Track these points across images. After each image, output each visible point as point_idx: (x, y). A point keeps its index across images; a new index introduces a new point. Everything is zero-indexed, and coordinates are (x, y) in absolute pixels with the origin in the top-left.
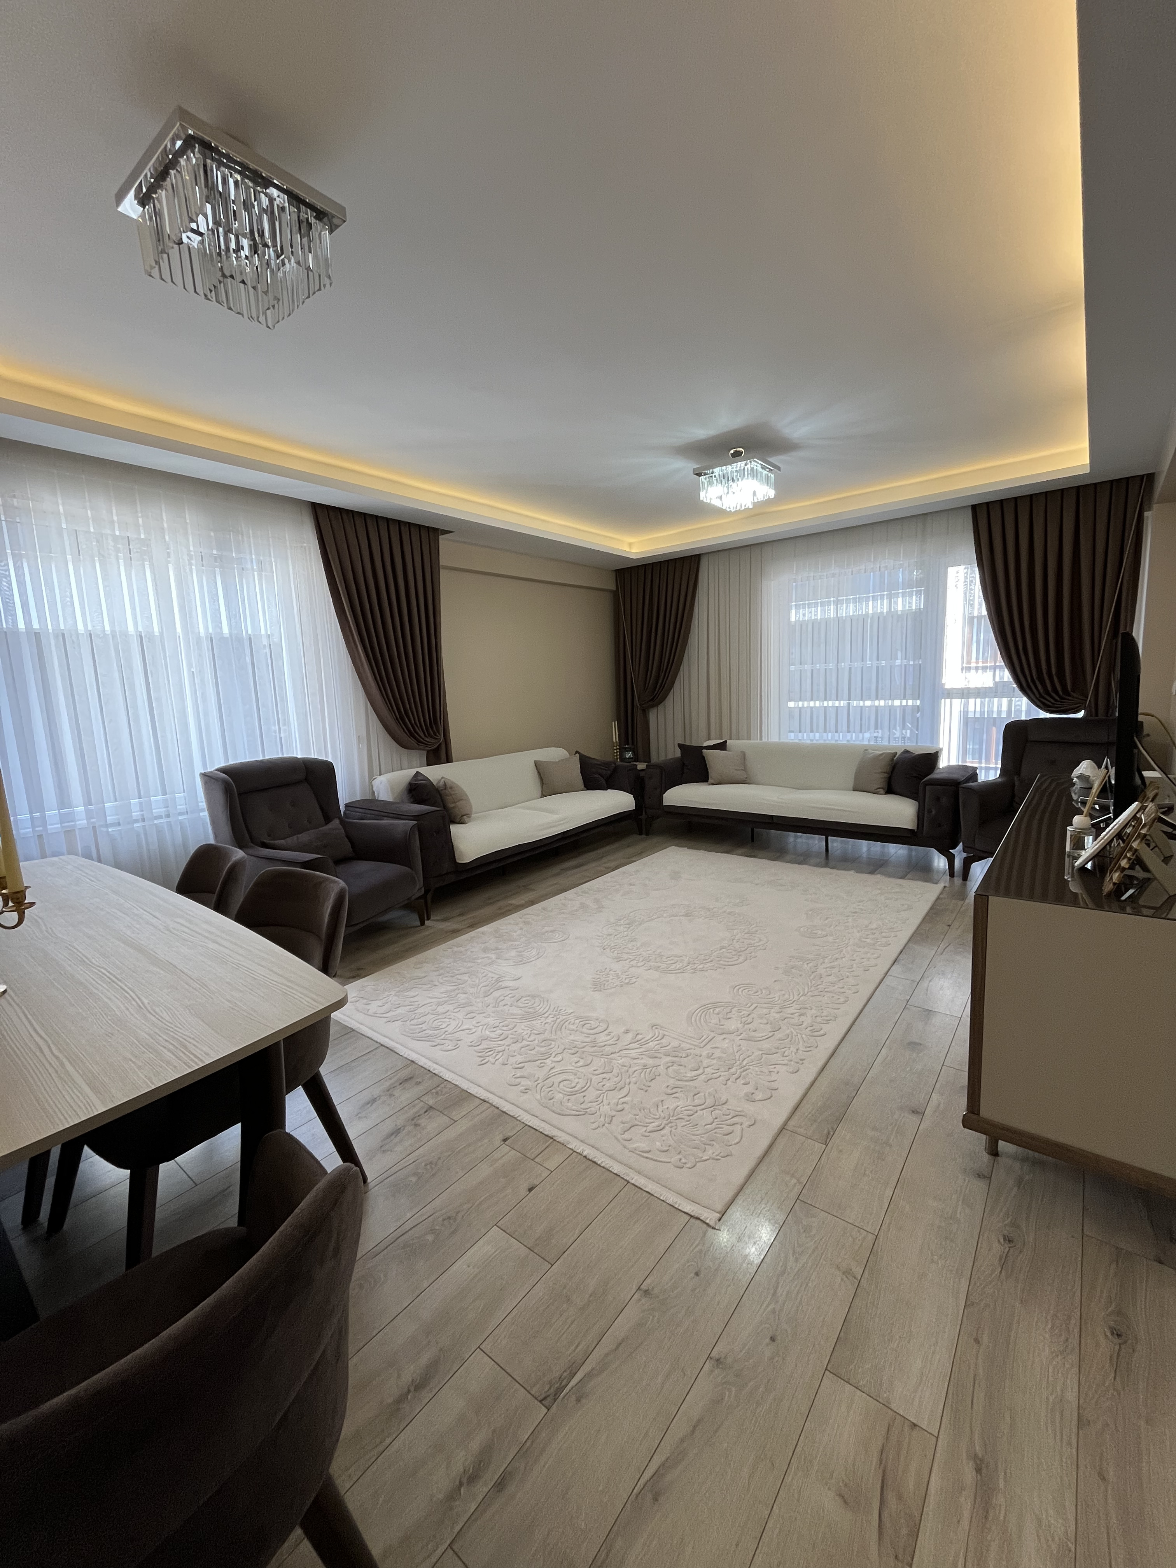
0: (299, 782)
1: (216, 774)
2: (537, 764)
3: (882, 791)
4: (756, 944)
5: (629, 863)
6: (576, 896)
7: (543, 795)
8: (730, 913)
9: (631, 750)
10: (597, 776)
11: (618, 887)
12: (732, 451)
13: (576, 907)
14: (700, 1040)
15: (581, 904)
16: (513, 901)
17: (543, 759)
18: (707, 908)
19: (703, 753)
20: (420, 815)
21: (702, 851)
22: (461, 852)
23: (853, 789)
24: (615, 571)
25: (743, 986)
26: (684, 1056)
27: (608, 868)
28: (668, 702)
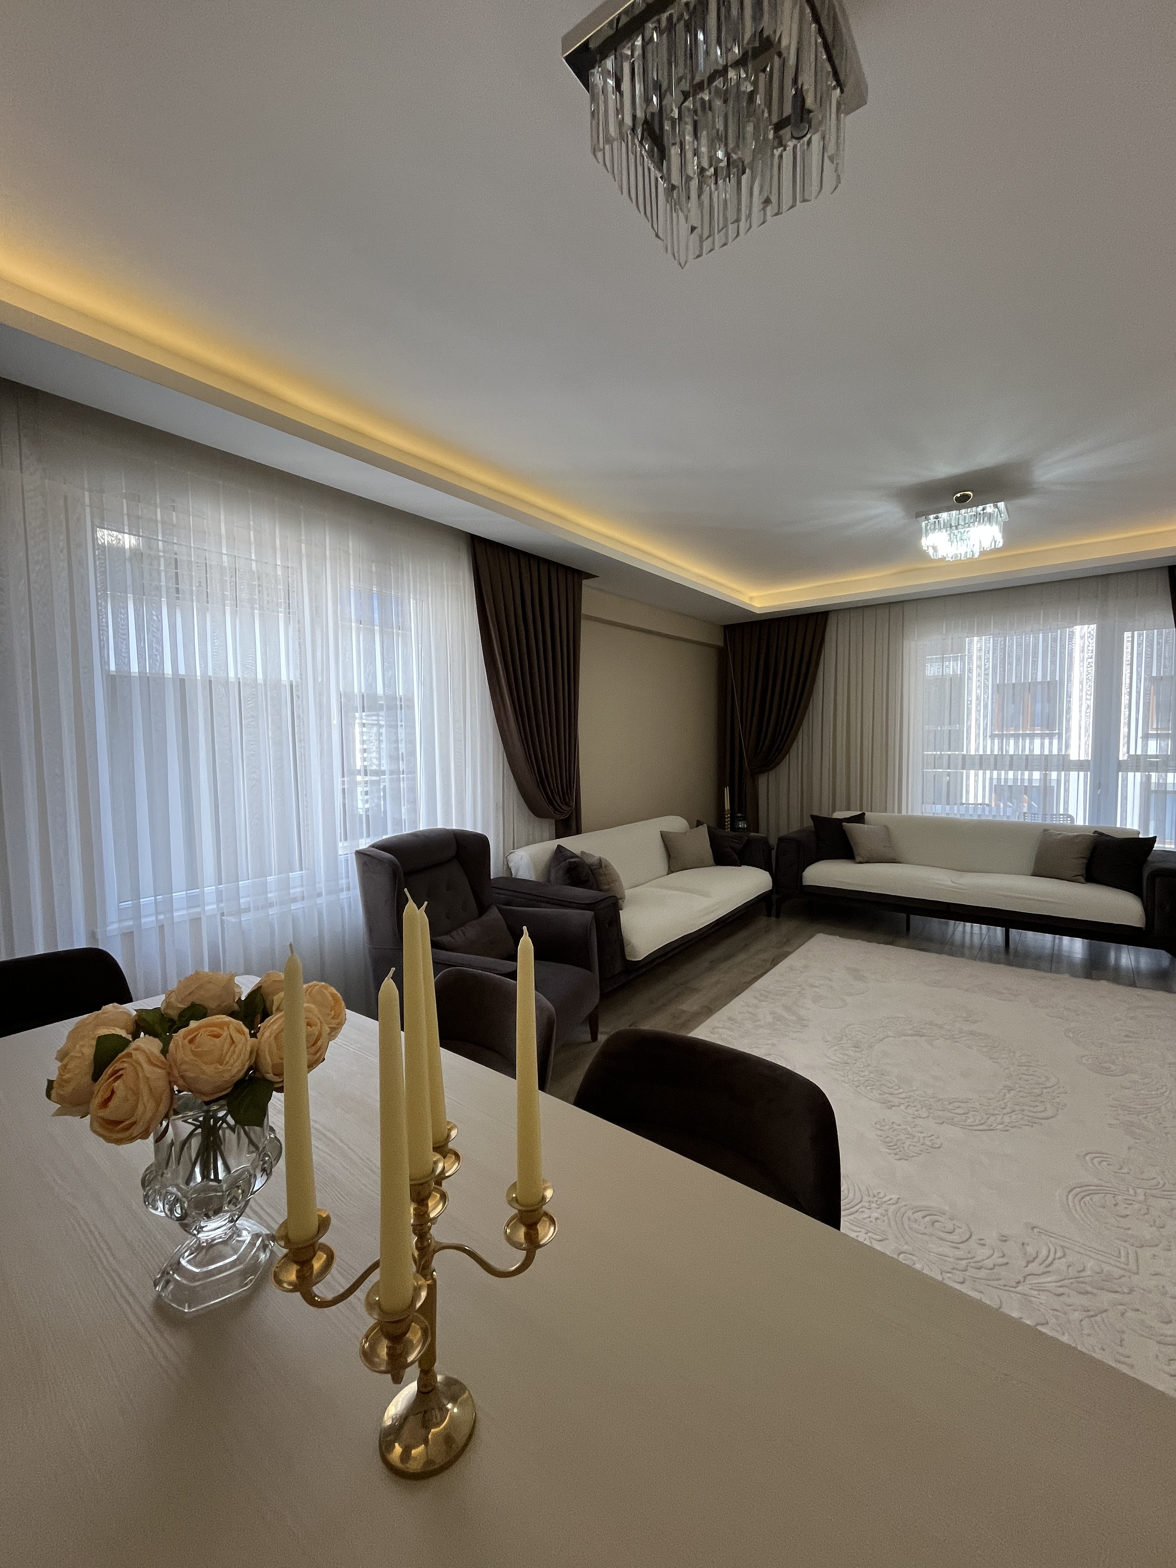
0: (449, 861)
1: (371, 851)
2: (664, 836)
3: (1083, 880)
4: (1048, 1085)
5: (786, 955)
6: (757, 1002)
7: (670, 871)
8: (971, 1033)
9: (744, 818)
10: (729, 850)
11: (799, 989)
12: (958, 495)
13: (769, 1019)
14: (1123, 1259)
15: (771, 1013)
16: (685, 1007)
17: (665, 830)
18: (936, 1025)
19: (842, 826)
20: (593, 903)
21: (859, 941)
22: (633, 947)
23: (1034, 874)
24: (725, 626)
25: (1094, 1155)
26: (1126, 1290)
27: (764, 961)
28: (783, 767)
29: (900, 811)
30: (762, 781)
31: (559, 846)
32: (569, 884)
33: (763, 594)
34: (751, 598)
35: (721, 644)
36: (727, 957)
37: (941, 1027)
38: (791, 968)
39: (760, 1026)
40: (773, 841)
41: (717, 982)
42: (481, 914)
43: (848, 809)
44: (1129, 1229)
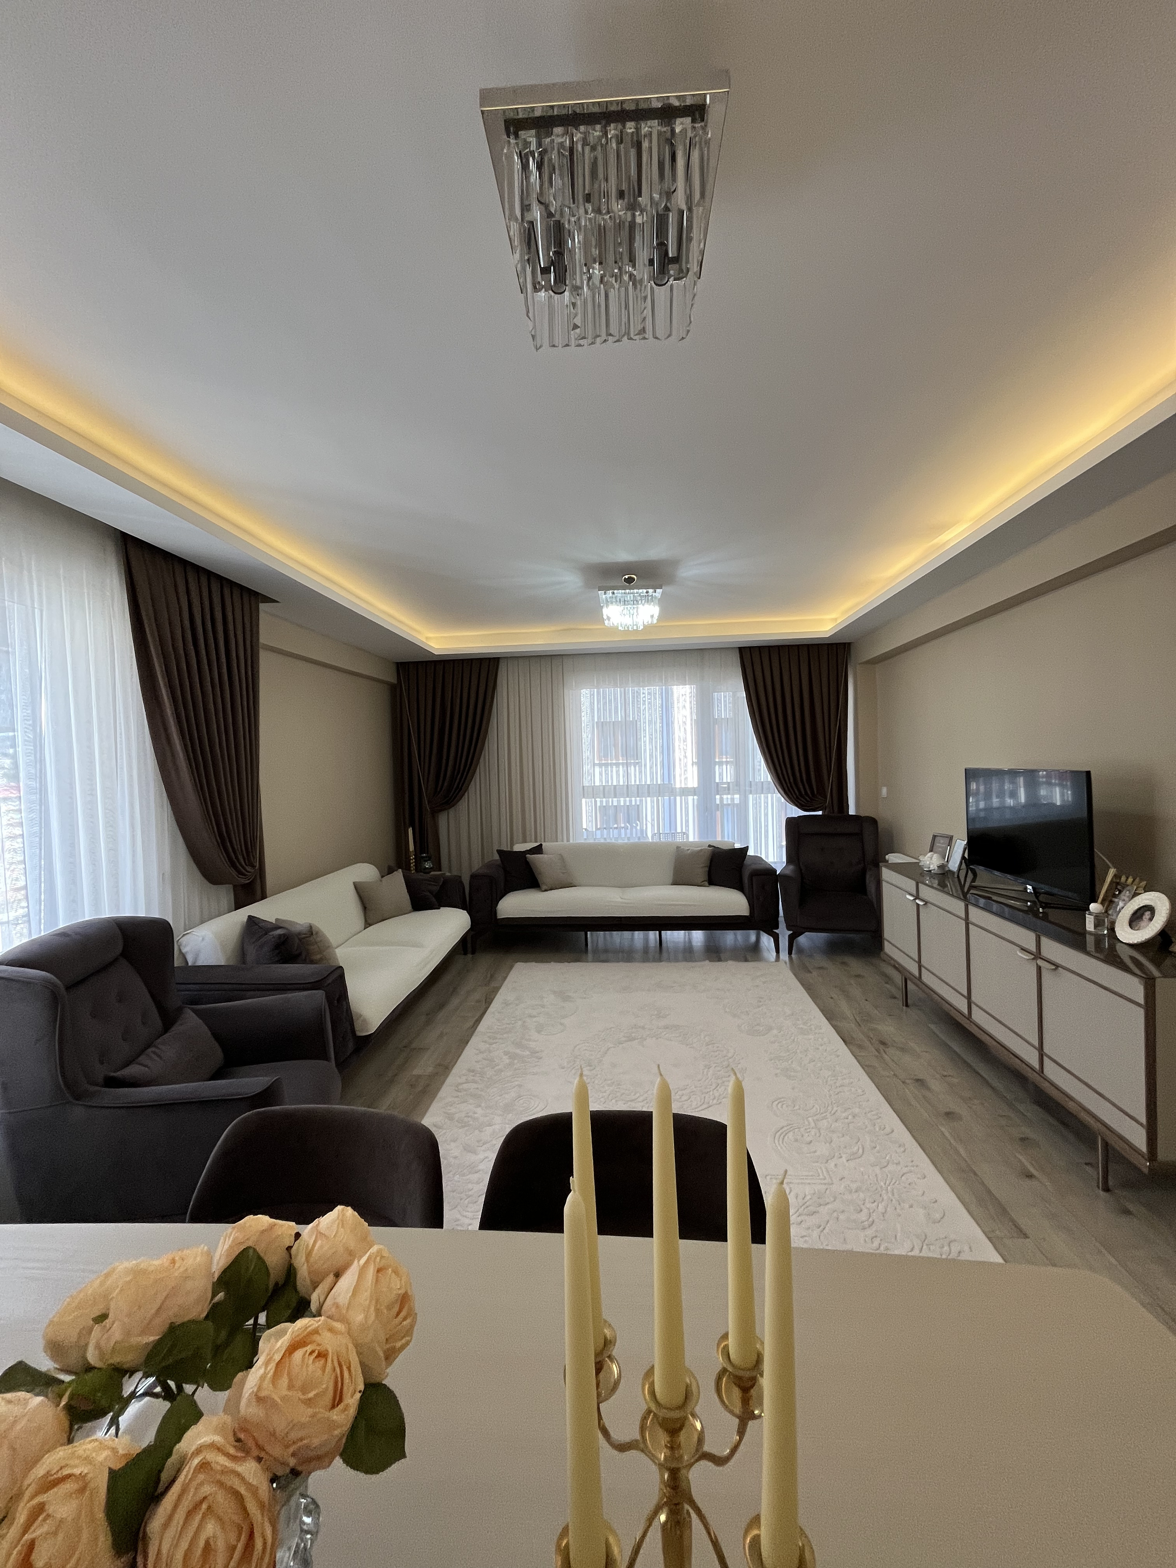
0: (117, 960)
2: (357, 887)
3: (705, 884)
4: (730, 1055)
5: (496, 990)
6: (488, 1046)
7: (368, 924)
8: (666, 1027)
9: (429, 858)
10: (428, 894)
11: (520, 1023)
12: (627, 577)
13: (506, 1060)
14: (821, 1177)
15: (506, 1053)
16: (417, 1072)
17: (357, 880)
18: (640, 1027)
19: (526, 858)
20: (320, 981)
21: (552, 963)
22: (365, 1020)
23: (675, 883)
24: (397, 663)
25: (777, 1102)
26: (832, 1199)
27: (478, 1001)
28: (462, 805)
29: (568, 840)
30: (442, 820)
31: (250, 918)
32: (279, 962)
33: (437, 635)
34: (427, 638)
35: (394, 680)
36: (441, 1006)
37: (643, 1028)
38: (506, 1004)
39: (501, 1071)
40: (466, 880)
41: (441, 1035)
42: (167, 1025)
43: (525, 841)
44: (815, 1152)
